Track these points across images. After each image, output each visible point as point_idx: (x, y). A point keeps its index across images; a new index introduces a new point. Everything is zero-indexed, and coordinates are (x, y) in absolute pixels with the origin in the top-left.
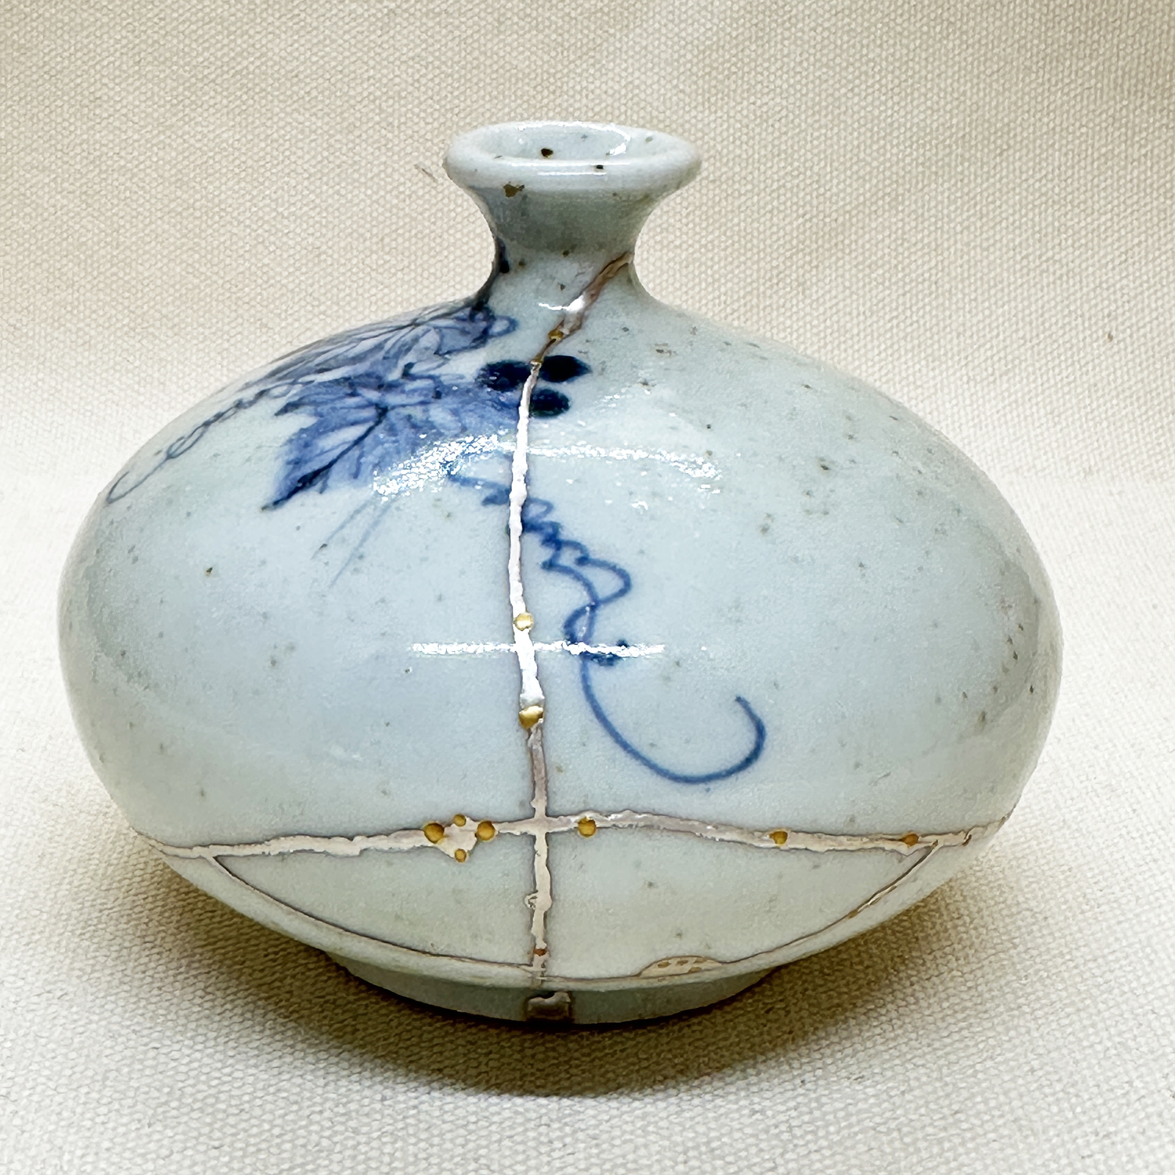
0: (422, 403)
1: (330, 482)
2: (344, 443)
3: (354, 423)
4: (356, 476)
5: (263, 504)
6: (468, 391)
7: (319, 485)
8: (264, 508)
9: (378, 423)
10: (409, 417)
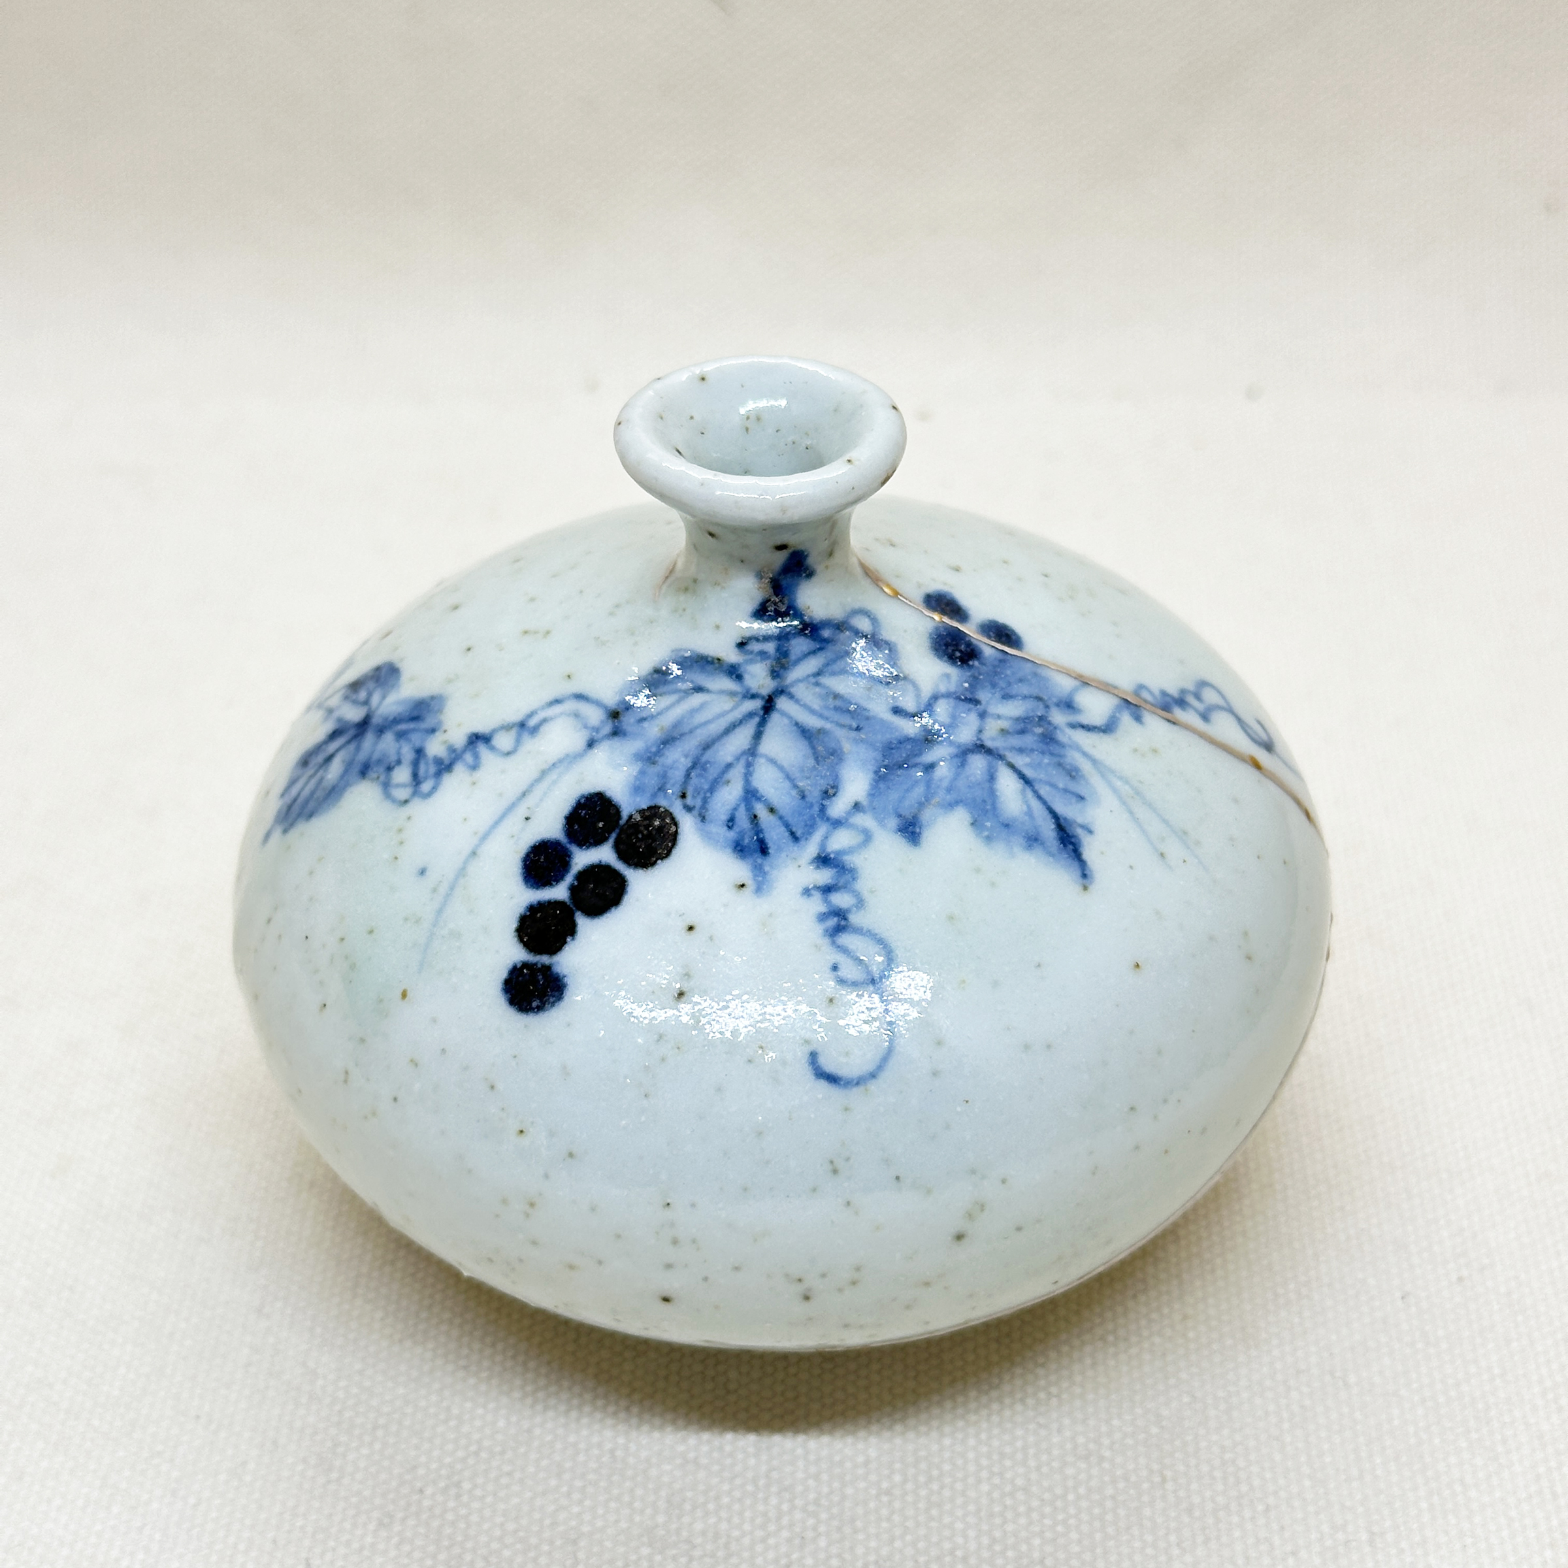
0: (983, 715)
1: (1080, 820)
2: (1023, 792)
3: (992, 778)
4: (1081, 798)
5: (1079, 888)
6: (975, 678)
7: (1080, 832)
8: (1085, 888)
9: (1001, 757)
10: (1004, 732)
